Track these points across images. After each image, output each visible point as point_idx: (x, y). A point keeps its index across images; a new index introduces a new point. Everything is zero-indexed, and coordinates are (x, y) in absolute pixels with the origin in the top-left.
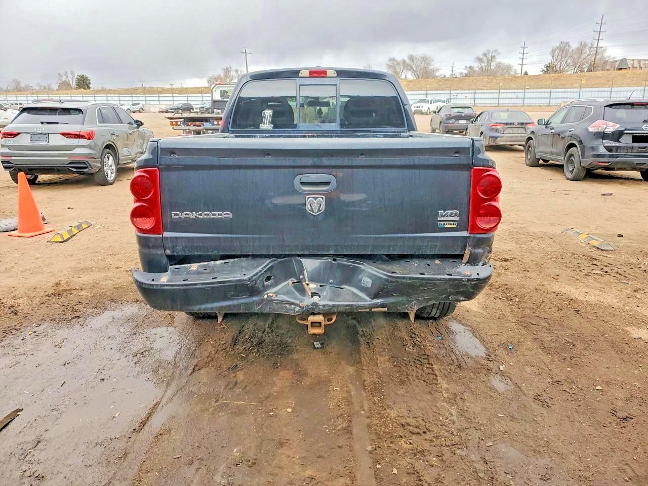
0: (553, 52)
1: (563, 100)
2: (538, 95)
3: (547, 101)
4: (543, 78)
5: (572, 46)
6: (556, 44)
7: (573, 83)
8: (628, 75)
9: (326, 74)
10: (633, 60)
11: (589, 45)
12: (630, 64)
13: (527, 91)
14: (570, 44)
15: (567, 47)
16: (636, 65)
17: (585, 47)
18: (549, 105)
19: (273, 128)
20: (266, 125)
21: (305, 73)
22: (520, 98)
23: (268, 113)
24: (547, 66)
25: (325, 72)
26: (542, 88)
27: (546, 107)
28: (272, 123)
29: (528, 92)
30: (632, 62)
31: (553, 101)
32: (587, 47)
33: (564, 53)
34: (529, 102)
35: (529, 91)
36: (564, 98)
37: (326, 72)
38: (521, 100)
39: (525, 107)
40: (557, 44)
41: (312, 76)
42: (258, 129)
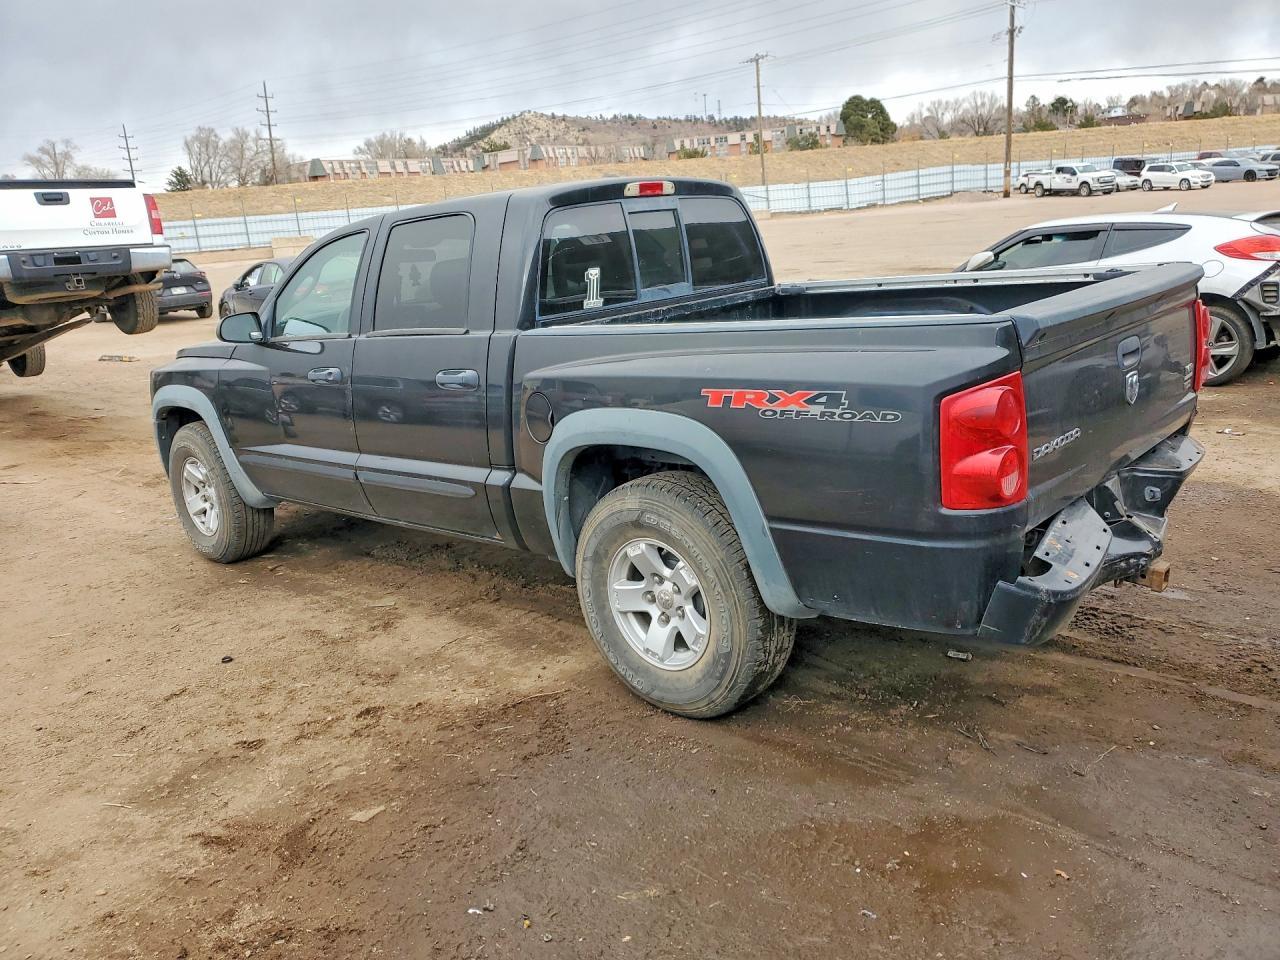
0: (187, 145)
1: (271, 235)
2: (221, 230)
3: (243, 240)
4: (213, 197)
5: (222, 136)
6: (191, 133)
7: (272, 205)
8: (357, 188)
9: (662, 189)
10: (331, 162)
11: (253, 134)
12: (328, 167)
13: (198, 222)
14: (218, 132)
15: (213, 138)
16: (338, 170)
17: (246, 137)
18: (249, 248)
19: (605, 304)
20: (594, 302)
21: (632, 189)
22: (188, 238)
23: (594, 273)
24: (177, 174)
25: (659, 186)
26: (218, 216)
27: (245, 251)
28: (601, 296)
29: (202, 225)
30: (330, 165)
31: (255, 240)
32: (249, 139)
33: (211, 150)
34: (209, 244)
35: (204, 221)
36: (273, 232)
37: (662, 185)
38: (192, 240)
39: (204, 255)
40: (194, 132)
41: (643, 194)
42: (582, 311)
